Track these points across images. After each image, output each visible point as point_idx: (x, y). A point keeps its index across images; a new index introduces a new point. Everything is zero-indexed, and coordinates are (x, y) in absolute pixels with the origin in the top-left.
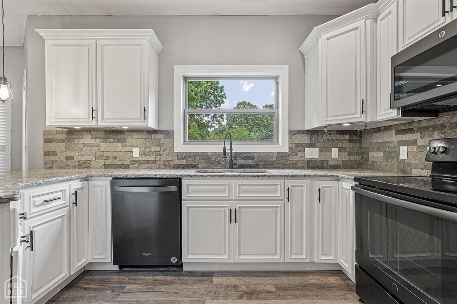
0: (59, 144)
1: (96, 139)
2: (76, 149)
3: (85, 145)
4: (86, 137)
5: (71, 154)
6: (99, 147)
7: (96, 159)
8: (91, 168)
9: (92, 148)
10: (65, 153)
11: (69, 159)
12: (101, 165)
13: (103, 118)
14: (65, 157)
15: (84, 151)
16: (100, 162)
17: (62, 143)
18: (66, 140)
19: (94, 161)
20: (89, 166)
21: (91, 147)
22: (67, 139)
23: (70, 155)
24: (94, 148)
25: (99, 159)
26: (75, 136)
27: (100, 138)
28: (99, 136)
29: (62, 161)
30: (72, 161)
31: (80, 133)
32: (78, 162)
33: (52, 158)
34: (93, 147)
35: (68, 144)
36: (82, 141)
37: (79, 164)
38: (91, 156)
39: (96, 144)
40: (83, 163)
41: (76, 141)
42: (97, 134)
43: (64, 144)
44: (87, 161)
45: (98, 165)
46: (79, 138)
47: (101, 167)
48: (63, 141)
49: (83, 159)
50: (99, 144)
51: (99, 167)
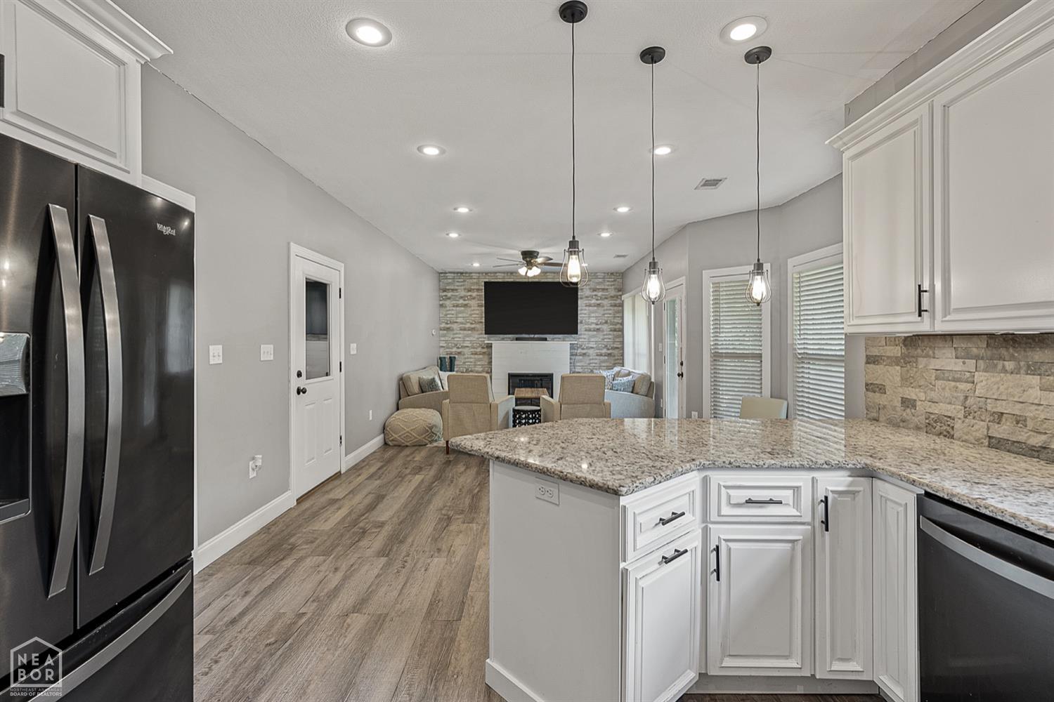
0: (890, 368)
1: (966, 360)
2: (922, 382)
3: (941, 374)
4: (944, 353)
5: (911, 393)
6: (973, 383)
7: (966, 417)
8: (952, 437)
9: (958, 384)
10: (900, 390)
11: (908, 407)
12: (978, 435)
13: (946, 311)
14: (900, 399)
15: (938, 389)
16: (976, 427)
17: (896, 367)
18: (902, 361)
19: (960, 421)
20: (948, 432)
21: (955, 380)
22: (904, 357)
23: (909, 397)
24: (962, 386)
25: (974, 418)
26: (919, 351)
27: (977, 358)
28: (975, 351)
29: (894, 408)
30: (913, 411)
31: (931, 344)
32: (924, 417)
33: (877, 398)
34: (959, 381)
35: (905, 369)
36: (935, 364)
37: (927, 421)
38: (953, 406)
39: (968, 374)
40: (936, 422)
41: (922, 362)
42: (969, 345)
43: (898, 368)
44: (946, 418)
45: (971, 435)
46: (927, 356)
47: (978, 442)
48: (896, 361)
49: (936, 409)
50: (974, 376)
51: (973, 441)
